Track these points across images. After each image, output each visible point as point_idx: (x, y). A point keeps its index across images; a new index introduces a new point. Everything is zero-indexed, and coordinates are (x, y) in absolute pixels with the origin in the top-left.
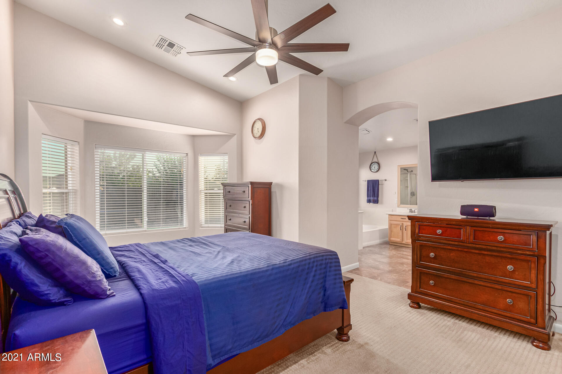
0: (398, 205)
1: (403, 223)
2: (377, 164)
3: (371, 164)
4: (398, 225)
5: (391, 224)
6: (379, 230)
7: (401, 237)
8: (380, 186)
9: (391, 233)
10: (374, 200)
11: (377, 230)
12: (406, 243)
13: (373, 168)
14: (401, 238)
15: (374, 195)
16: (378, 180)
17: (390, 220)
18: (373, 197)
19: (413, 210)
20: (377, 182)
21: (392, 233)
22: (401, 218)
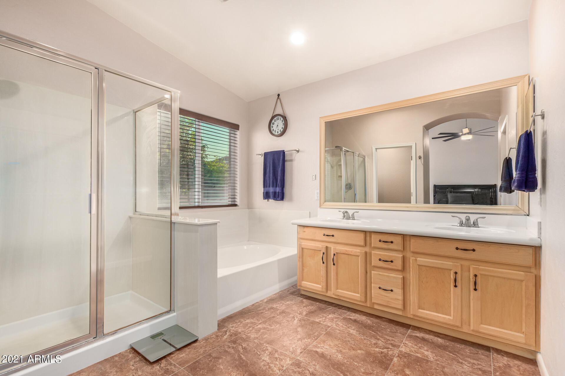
0: (320, 203)
1: (329, 245)
2: (282, 119)
3: (273, 118)
4: (316, 251)
5: (303, 248)
6: (279, 261)
7: (324, 280)
8: (287, 164)
9: (303, 270)
10: (275, 193)
11: (275, 261)
12: (336, 295)
13: (274, 127)
14: (324, 284)
15: (275, 184)
16: (283, 152)
17: (300, 239)
18: (273, 186)
19: (350, 212)
20: (282, 154)
21: (306, 270)
22: (324, 235)
